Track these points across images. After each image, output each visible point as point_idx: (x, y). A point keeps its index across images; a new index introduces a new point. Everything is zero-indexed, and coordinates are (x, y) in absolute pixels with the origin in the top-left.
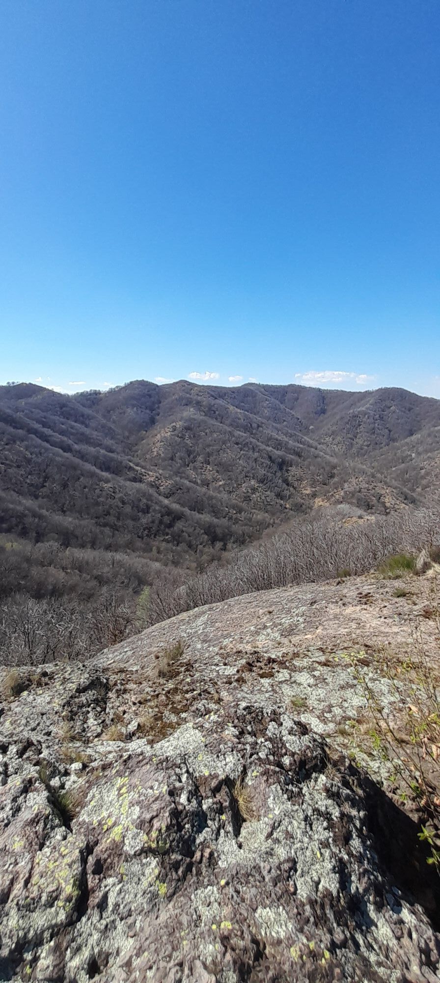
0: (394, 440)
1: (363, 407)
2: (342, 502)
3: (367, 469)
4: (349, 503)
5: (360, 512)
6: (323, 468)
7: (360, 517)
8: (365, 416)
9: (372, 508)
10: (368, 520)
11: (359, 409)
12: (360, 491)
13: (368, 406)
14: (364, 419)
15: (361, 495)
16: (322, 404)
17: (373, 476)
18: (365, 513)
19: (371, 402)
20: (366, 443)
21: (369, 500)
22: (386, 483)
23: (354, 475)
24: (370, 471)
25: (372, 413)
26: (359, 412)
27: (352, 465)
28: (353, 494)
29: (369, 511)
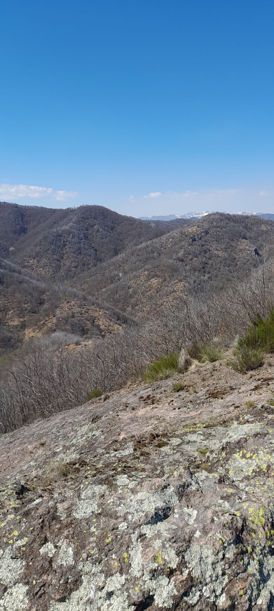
0: (100, 260)
1: (66, 225)
2: (55, 330)
3: (78, 291)
4: (63, 331)
5: (76, 338)
6: (30, 294)
7: (77, 344)
8: (69, 235)
9: (87, 333)
10: (85, 345)
11: (62, 228)
12: (73, 316)
13: (71, 224)
14: (69, 239)
15: (75, 320)
16: (21, 223)
17: (85, 299)
18: (82, 339)
19: (73, 220)
20: (73, 264)
21: (83, 325)
22: (98, 305)
23: (65, 300)
24: (81, 294)
25: (76, 232)
26: (63, 231)
27: (61, 288)
28: (66, 320)
29: (85, 336)
